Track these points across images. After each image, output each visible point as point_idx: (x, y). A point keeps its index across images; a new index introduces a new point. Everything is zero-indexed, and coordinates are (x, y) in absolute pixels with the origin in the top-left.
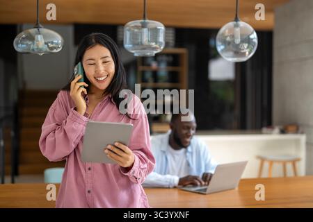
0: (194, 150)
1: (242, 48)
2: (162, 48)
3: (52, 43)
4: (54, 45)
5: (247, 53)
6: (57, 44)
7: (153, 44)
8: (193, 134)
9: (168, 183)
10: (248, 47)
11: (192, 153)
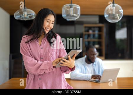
0: (97, 64)
1: (116, 16)
2: (79, 16)
3: (30, 15)
4: (31, 16)
5: (118, 18)
6: (33, 15)
7: (75, 15)
8: (96, 57)
9: (87, 78)
10: (118, 16)
11: (96, 65)
